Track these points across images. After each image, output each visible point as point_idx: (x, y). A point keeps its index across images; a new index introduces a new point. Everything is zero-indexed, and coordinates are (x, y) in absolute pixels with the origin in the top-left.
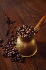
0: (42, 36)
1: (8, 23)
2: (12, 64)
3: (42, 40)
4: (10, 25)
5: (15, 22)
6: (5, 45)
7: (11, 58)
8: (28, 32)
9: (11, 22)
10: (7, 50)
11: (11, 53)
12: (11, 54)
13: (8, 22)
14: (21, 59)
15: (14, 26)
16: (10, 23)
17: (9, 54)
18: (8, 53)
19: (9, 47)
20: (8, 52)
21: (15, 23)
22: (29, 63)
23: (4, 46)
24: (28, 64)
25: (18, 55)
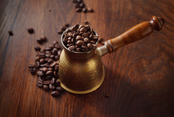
0: (129, 63)
1: (77, 9)
2: (36, 91)
3: (123, 73)
4: (79, 14)
5: (92, 11)
6: (45, 51)
7: (40, 79)
8: (78, 42)
9: (84, 10)
10: (41, 60)
11: (44, 69)
12: (43, 72)
13: (79, 7)
14: (55, 90)
15: (86, 19)
16: (80, 11)
17: (41, 71)
18: (40, 67)
19: (49, 57)
20: (42, 65)
21: (91, 14)
22: (66, 105)
23: (41, 50)
24: (64, 104)
25: (54, 79)
